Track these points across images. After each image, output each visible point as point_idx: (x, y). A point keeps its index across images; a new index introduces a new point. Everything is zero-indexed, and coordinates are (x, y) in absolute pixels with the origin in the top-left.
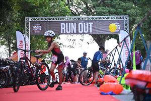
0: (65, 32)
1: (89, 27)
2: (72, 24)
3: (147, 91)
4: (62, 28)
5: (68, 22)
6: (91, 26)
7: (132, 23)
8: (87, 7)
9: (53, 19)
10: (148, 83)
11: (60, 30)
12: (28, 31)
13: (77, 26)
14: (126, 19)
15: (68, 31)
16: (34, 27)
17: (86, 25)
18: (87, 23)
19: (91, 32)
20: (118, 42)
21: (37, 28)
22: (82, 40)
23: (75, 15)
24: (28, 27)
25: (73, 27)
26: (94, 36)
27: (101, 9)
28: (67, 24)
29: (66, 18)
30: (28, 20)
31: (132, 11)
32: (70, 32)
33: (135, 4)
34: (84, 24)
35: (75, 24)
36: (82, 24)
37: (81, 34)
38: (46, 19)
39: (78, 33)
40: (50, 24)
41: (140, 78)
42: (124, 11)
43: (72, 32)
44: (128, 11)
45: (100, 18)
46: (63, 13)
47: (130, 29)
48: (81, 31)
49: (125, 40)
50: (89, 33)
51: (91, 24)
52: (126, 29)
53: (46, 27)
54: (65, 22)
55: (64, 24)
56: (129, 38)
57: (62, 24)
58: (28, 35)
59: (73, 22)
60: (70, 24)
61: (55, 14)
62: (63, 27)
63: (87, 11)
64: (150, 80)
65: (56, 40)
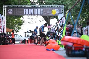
0: (26, 14)
1: (41, 11)
2: (31, 9)
3: (73, 48)
4: (25, 12)
5: (29, 8)
6: (42, 11)
7: (66, 9)
9: (20, 6)
10: (74, 44)
11: (24, 13)
12: (4, 13)
13: (34, 11)
14: (63, 7)
15: (29, 13)
16: (8, 11)
17: (39, 10)
18: (40, 9)
19: (42, 14)
20: (58, 20)
21: (10, 12)
23: (33, 4)
24: (4, 11)
25: (31, 11)
26: (43, 16)
28: (28, 9)
29: (28, 6)
30: (5, 6)
31: (67, 3)
32: (29, 14)
34: (38, 9)
35: (33, 9)
36: (37, 9)
37: (36, 15)
38: (15, 6)
39: (34, 15)
40: (18, 9)
41: (69, 41)
42: (61, 2)
43: (31, 14)
44: (64, 3)
45: (47, 6)
46: (26, 3)
47: (65, 13)
48: (36, 13)
49: (61, 19)
51: (42, 9)
52: (63, 13)
53: (16, 11)
54: (27, 8)
55: (26, 9)
58: (4, 15)
59: (31, 8)
60: (29, 9)
61: (21, 4)
62: (26, 11)
63: (40, 2)
64: (75, 42)
65: (21, 19)
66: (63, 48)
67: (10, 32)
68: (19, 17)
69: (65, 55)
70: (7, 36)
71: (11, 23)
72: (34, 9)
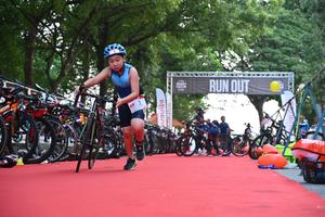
0: (214, 91)
1: (245, 85)
2: (224, 81)
3: (320, 166)
4: (211, 86)
5: (219, 79)
6: (247, 84)
7: (298, 82)
8: (243, 61)
9: (201, 75)
10: (320, 155)
11: (209, 89)
12: (169, 88)
13: (230, 84)
14: (291, 76)
16: (178, 84)
17: (241, 83)
18: (242, 81)
19: (247, 91)
20: (280, 105)
22: (235, 101)
23: (228, 70)
24: (169, 83)
25: (225, 84)
26: (250, 96)
27: (260, 64)
28: (217, 81)
29: (216, 73)
30: (171, 75)
31: (299, 67)
32: (220, 91)
33: (302, 58)
34: (239, 81)
35: (227, 81)
36: (236, 81)
37: (234, 93)
38: (192, 75)
39: (230, 92)
40: (197, 81)
41: (310, 149)
43: (223, 91)
44: (293, 67)
45: (258, 75)
46: (213, 67)
47: (296, 88)
48: (234, 89)
49: (289, 102)
50: (244, 93)
51: (247, 81)
53: (192, 84)
54: (215, 79)
55: (214, 81)
56: (294, 101)
57: (211, 81)
58: (170, 92)
59: (225, 79)
60: (221, 81)
61: (204, 69)
62: (213, 84)
63: (242, 66)
64: (323, 152)
65: (203, 100)
66: (294, 164)
67: (180, 129)
68: (198, 96)
69: (302, 179)
70: (175, 136)
71: (183, 108)
72: (230, 79)
